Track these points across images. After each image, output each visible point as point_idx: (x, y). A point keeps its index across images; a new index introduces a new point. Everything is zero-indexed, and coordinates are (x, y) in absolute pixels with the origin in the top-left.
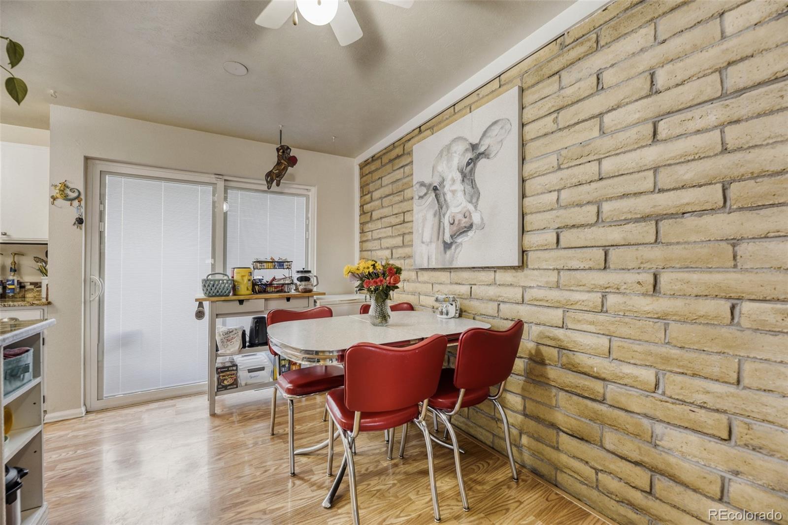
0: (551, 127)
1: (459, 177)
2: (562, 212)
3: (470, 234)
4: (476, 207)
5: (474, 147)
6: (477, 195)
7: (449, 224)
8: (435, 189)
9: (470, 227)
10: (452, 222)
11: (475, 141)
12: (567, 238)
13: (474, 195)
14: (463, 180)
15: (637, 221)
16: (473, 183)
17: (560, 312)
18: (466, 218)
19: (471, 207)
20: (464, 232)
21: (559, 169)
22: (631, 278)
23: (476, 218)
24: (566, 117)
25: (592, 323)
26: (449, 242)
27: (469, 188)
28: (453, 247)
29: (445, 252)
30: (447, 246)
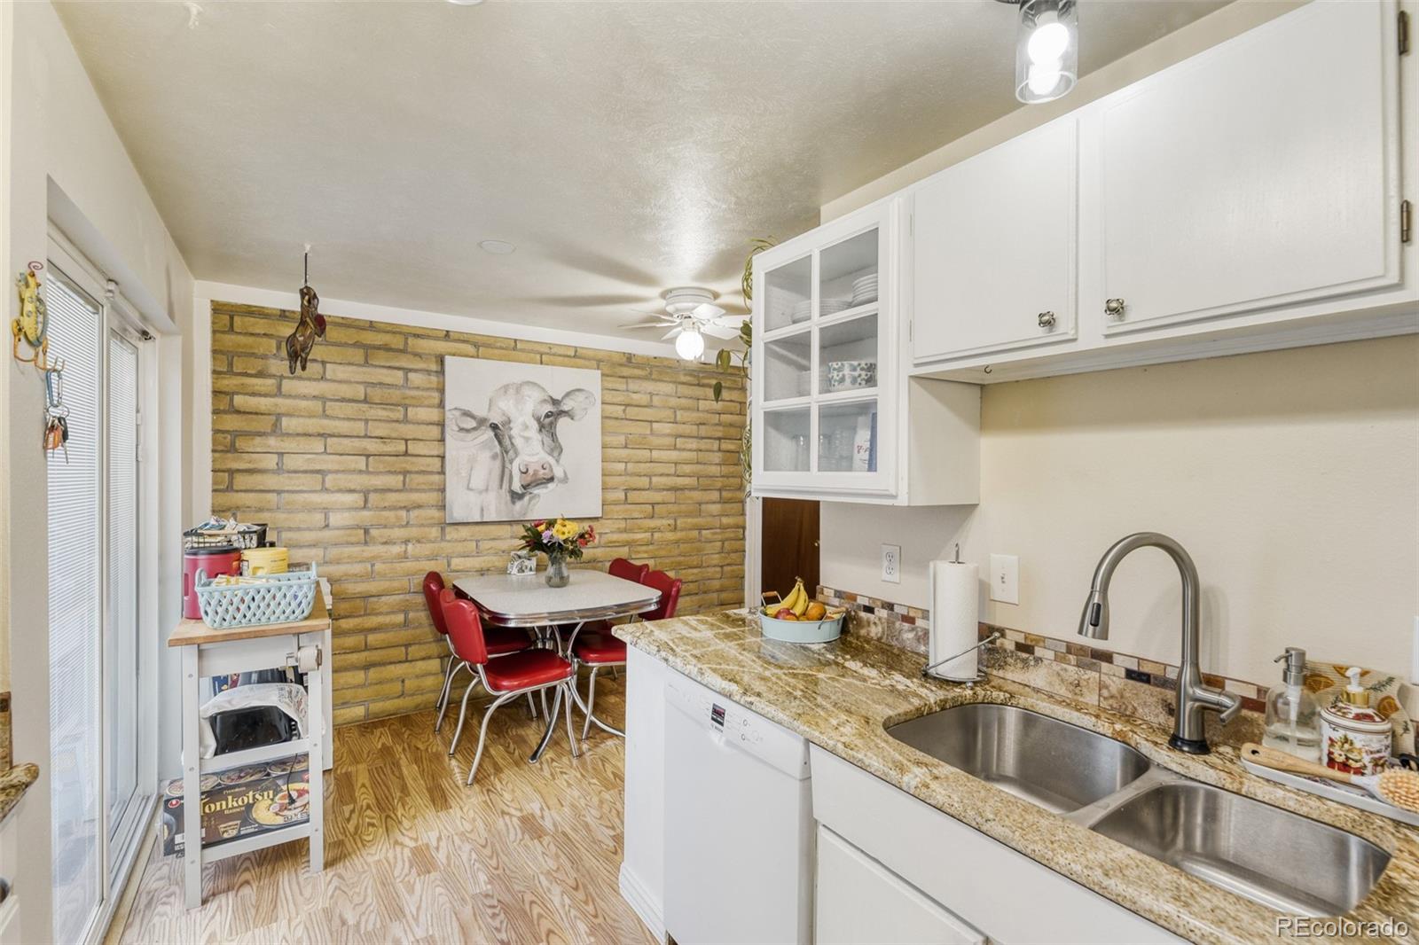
0: (621, 414)
1: (535, 426)
2: (628, 478)
3: (551, 486)
4: (557, 461)
5: (555, 402)
6: (559, 450)
7: (519, 473)
8: (494, 427)
9: (551, 479)
10: (524, 470)
11: (558, 397)
12: (633, 496)
13: (556, 449)
14: (540, 430)
15: (668, 490)
16: (553, 436)
17: (626, 549)
18: (544, 469)
19: (551, 460)
20: (542, 483)
21: (626, 447)
22: (665, 522)
23: (558, 472)
24: (632, 412)
25: (646, 552)
26: (520, 492)
27: (548, 440)
28: (527, 498)
29: (514, 503)
30: (515, 496)
